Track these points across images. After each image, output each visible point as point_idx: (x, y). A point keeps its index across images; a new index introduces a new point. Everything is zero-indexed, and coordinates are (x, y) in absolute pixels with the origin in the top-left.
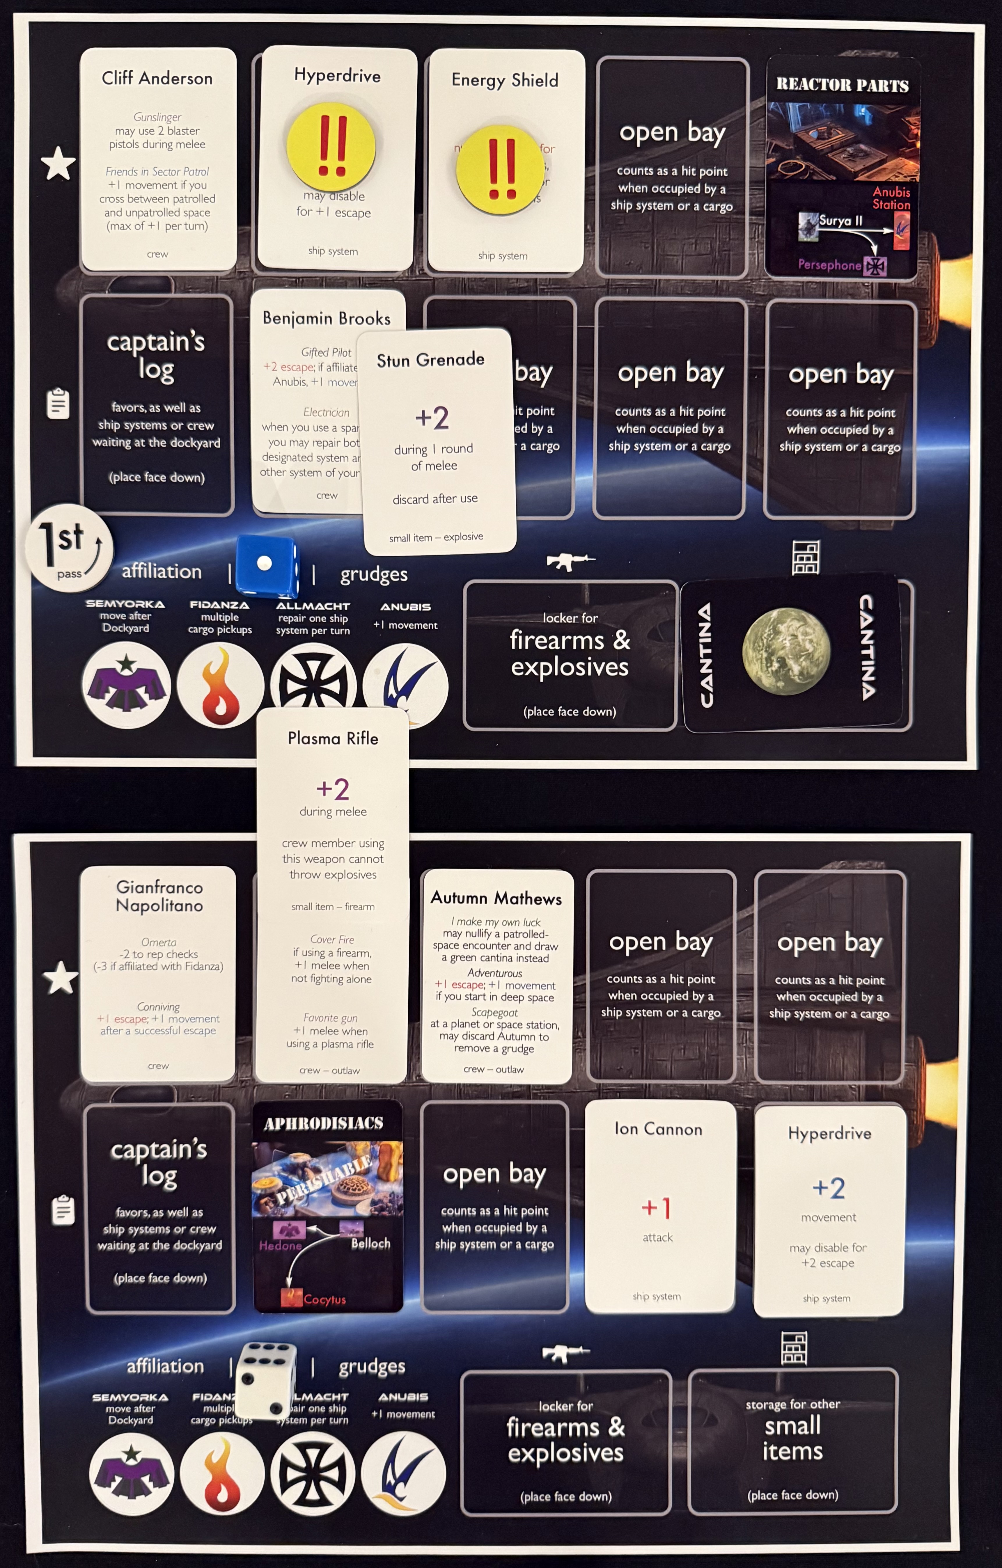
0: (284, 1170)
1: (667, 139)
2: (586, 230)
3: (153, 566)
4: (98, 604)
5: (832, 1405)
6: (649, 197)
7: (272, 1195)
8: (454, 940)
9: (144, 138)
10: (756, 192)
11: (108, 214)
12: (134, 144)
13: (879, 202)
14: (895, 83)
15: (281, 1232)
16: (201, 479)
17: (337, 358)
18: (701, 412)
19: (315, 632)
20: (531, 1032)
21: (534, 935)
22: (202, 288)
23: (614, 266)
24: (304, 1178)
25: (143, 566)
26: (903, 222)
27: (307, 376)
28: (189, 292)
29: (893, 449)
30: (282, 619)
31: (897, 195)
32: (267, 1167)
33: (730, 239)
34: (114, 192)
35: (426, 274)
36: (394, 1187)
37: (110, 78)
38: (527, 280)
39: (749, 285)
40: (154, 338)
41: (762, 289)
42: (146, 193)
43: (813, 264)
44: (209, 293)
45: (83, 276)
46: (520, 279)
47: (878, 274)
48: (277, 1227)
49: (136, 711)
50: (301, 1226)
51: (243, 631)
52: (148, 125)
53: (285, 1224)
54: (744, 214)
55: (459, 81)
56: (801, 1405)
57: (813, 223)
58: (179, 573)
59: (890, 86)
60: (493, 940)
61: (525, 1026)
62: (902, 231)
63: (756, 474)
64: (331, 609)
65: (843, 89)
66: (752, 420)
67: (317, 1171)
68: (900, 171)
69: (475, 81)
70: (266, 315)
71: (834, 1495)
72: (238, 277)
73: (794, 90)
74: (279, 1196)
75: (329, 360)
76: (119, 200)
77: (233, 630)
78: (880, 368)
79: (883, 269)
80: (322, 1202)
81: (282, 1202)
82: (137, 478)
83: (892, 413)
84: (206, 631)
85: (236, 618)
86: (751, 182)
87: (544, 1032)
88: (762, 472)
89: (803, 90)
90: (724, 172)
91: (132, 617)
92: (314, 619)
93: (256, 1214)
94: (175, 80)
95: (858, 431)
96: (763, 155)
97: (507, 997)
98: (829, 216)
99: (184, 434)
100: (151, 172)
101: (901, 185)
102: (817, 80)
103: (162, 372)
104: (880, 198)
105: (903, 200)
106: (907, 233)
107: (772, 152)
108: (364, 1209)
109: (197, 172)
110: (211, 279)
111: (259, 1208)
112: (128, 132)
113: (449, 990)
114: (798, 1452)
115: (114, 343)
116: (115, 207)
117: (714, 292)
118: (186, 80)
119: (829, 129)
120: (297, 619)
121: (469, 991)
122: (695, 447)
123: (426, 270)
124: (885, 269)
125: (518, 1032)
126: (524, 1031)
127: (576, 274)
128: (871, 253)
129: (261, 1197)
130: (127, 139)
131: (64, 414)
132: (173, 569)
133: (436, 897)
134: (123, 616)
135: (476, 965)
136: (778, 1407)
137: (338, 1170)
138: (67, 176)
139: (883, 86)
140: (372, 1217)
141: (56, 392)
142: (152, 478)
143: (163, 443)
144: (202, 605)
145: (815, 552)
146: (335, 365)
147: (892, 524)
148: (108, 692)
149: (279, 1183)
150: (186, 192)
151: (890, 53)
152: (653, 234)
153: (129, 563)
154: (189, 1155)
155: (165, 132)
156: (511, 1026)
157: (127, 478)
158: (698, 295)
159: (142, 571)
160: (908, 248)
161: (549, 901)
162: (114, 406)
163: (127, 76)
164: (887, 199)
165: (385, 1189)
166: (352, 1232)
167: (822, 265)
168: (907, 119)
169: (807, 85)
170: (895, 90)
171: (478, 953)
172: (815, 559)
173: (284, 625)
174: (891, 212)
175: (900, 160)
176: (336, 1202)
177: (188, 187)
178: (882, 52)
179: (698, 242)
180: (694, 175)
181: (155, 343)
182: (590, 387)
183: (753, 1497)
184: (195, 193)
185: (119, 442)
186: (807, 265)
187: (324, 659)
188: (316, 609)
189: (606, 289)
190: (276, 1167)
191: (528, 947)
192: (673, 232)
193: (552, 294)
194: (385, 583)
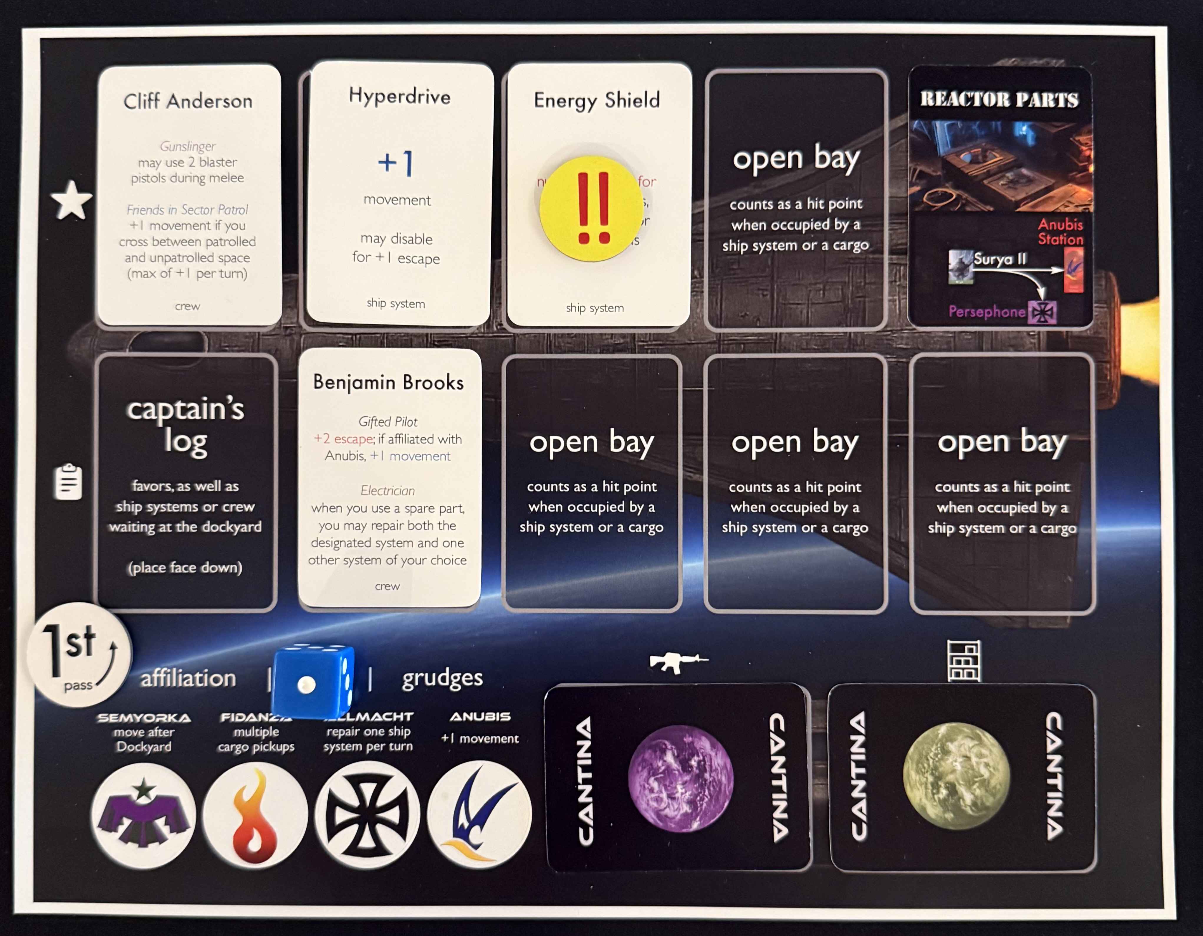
1: (790, 166)
2: (693, 277)
3: (177, 674)
4: (112, 718)
6: (768, 235)
9: (171, 170)
10: (897, 227)
11: (129, 259)
12: (160, 178)
13: (1046, 236)
14: (1061, 96)
16: (238, 568)
17: (401, 429)
18: (832, 488)
19: (370, 748)
22: (242, 346)
23: (727, 317)
25: (165, 672)
26: (1075, 260)
27: (367, 450)
28: (225, 351)
29: (1066, 530)
30: (331, 732)
31: (1067, 228)
33: (865, 284)
34: (137, 233)
35: (504, 329)
37: (133, 101)
38: (624, 336)
39: (889, 337)
40: (184, 405)
41: (904, 342)
42: (174, 235)
43: (967, 310)
44: (249, 351)
45: (99, 332)
46: (615, 334)
47: (1046, 321)
49: (153, 846)
51: (284, 748)
52: (178, 155)
54: (882, 253)
55: (544, 102)
57: (966, 262)
58: (209, 681)
59: (1056, 100)
62: (1075, 270)
63: (901, 560)
64: (390, 720)
65: (1000, 104)
66: (894, 497)
68: (1070, 199)
69: (561, 102)
70: (317, 379)
72: (283, 333)
73: (941, 107)
75: (391, 431)
76: (142, 243)
77: (272, 748)
78: (1050, 434)
79: (1051, 316)
82: (161, 569)
83: (1065, 488)
84: (239, 749)
85: (275, 733)
86: (891, 215)
88: (908, 558)
89: (952, 107)
90: (858, 204)
91: (152, 734)
92: (369, 732)
94: (209, 103)
95: (1023, 509)
96: (906, 182)
98: (986, 254)
99: (218, 518)
100: (180, 210)
101: (1072, 215)
102: (969, 94)
103: (193, 445)
104: (1048, 232)
105: (1074, 233)
106: (1080, 273)
107: (916, 179)
109: (234, 210)
110: (252, 335)
112: (154, 164)
115: (136, 411)
116: (137, 251)
117: (845, 347)
118: (221, 103)
119: (985, 151)
120: (349, 733)
122: (825, 529)
123: (506, 325)
124: (1055, 316)
127: (682, 329)
128: (1037, 297)
130: (152, 173)
131: (75, 494)
132: (201, 675)
134: (140, 733)
138: (81, 215)
139: (1047, 100)
141: (66, 468)
142: (180, 569)
143: (192, 528)
144: (235, 718)
145: (974, 654)
146: (398, 436)
147: (1068, 621)
148: (122, 824)
150: (221, 234)
151: (1054, 61)
152: (773, 278)
153: (149, 670)
155: (196, 163)
157: (150, 569)
158: (828, 351)
159: (165, 678)
160: (1081, 290)
162: (135, 484)
163: (153, 99)
164: (1055, 233)
167: (978, 312)
168: (1077, 138)
169: (958, 100)
170: (1061, 104)
172: (976, 663)
173: (334, 740)
174: (1061, 249)
175: (1070, 187)
177: (223, 227)
178: (1045, 60)
179: (827, 287)
180: (822, 208)
181: (184, 411)
182: (699, 459)
184: (232, 234)
185: (140, 528)
186: (960, 313)
187: (381, 781)
188: (372, 719)
189: (717, 346)
192: (797, 276)
193: (653, 352)
194: (455, 688)
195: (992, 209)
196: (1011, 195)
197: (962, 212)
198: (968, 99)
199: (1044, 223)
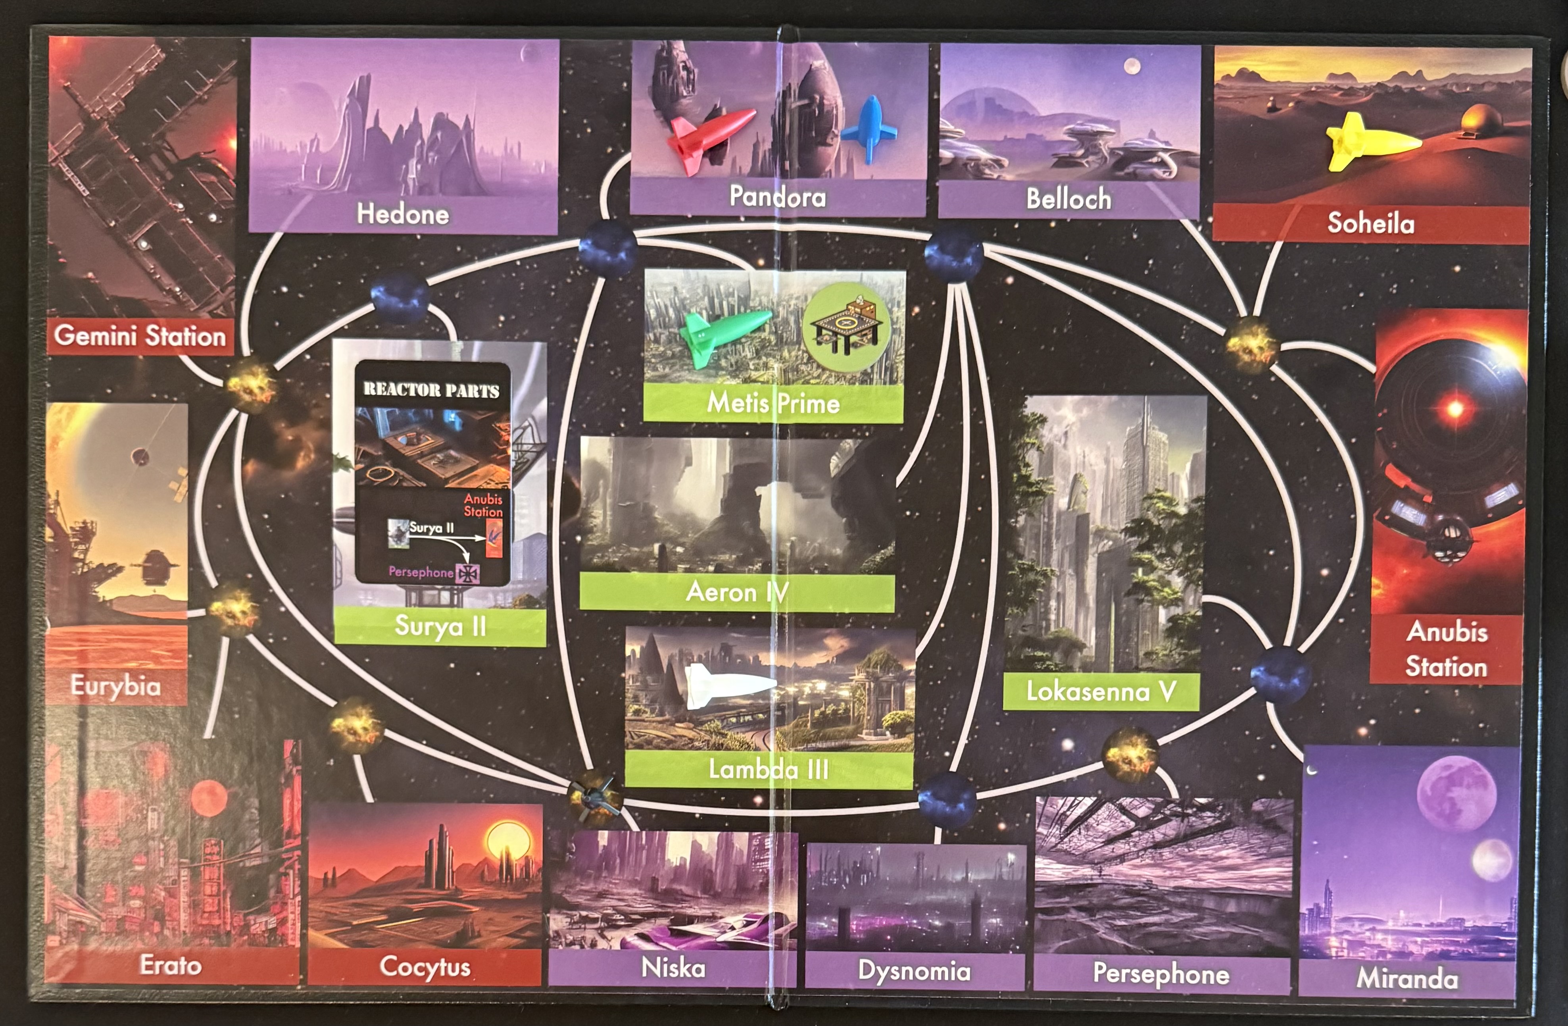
195: (425, 485)
196: (440, 473)
197: (399, 487)
198: (404, 389)
199: (469, 498)
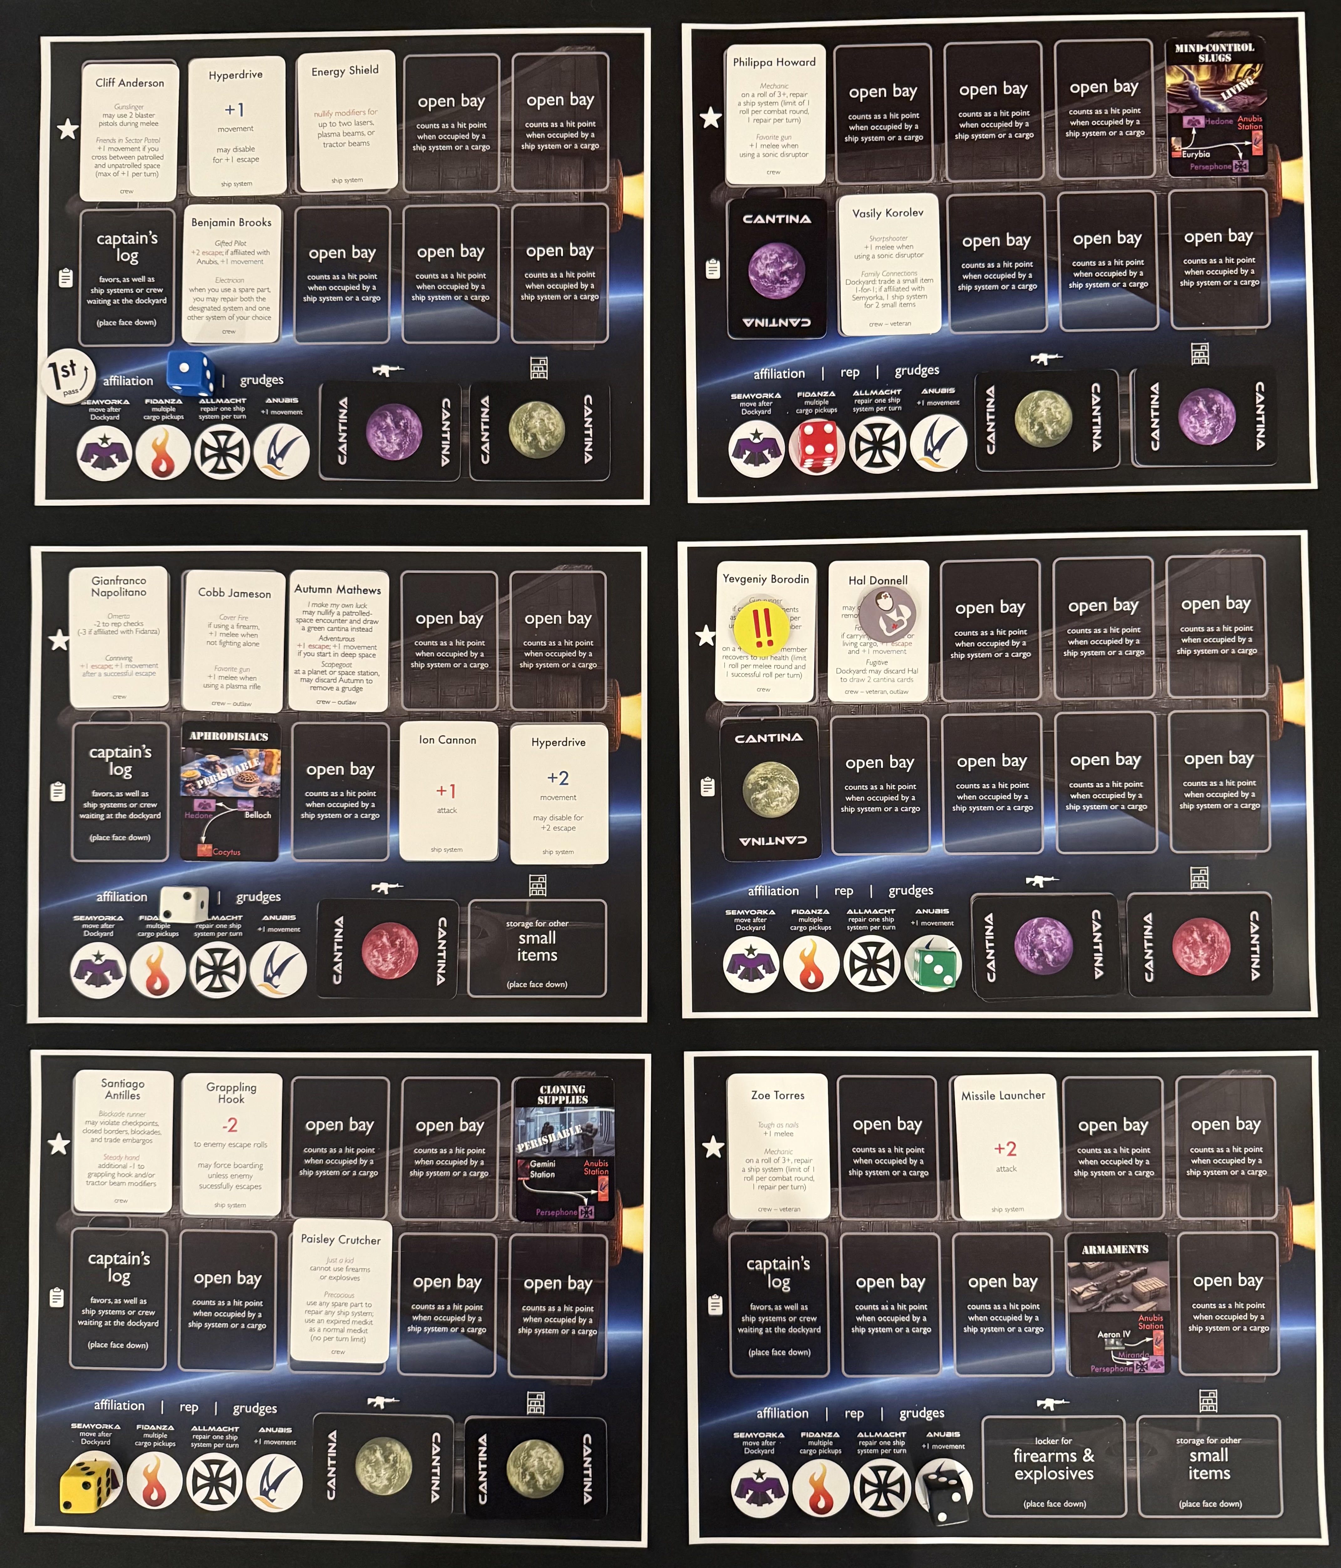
0: (202, 766)
1: (448, 105)
3: (123, 378)
4: (88, 402)
5: (564, 924)
6: (437, 142)
7: (194, 782)
8: (310, 617)
9: (121, 120)
11: (96, 166)
12: (114, 124)
15: (200, 806)
16: (154, 323)
17: (237, 247)
18: (471, 276)
19: (223, 417)
20: (361, 677)
21: (363, 614)
22: (156, 206)
23: (415, 185)
24: (215, 771)
25: (117, 378)
27: (218, 258)
28: (148, 208)
29: (594, 297)
30: (203, 409)
32: (191, 764)
33: (488, 167)
34: (102, 153)
35: (296, 194)
36: (274, 778)
37: (101, 84)
38: (360, 196)
39: (501, 196)
40: (126, 236)
41: (509, 198)
42: (121, 154)
44: (160, 208)
45: (81, 204)
48: (197, 802)
49: (110, 469)
50: (212, 802)
51: (179, 418)
52: (123, 112)
53: (202, 801)
55: (317, 73)
56: (543, 924)
58: (139, 382)
60: (335, 617)
61: (356, 674)
63: (506, 314)
64: (234, 402)
66: (503, 281)
67: (223, 767)
69: (326, 73)
70: (194, 221)
71: (565, 985)
72: (177, 202)
74: (198, 782)
75: (232, 248)
76: (104, 157)
77: (171, 417)
78: (586, 246)
80: (226, 787)
81: (200, 787)
82: (115, 323)
83: (593, 275)
84: (155, 418)
85: (174, 410)
86: (501, 131)
87: (369, 677)
88: (510, 313)
90: (485, 125)
91: (109, 410)
92: (223, 409)
93: (183, 794)
94: (141, 84)
95: (571, 286)
97: (345, 655)
99: (144, 296)
100: (125, 141)
103: (131, 257)
108: (254, 792)
109: (153, 140)
110: (162, 204)
111: (185, 790)
112: (111, 116)
113: (307, 650)
114: (541, 955)
115: (102, 240)
116: (101, 161)
117: (477, 200)
118: (148, 84)
120: (212, 409)
121: (320, 650)
122: (467, 298)
123: (297, 191)
125: (352, 677)
126: (356, 677)
127: (392, 191)
129: (187, 782)
130: (110, 120)
131: (69, 284)
132: (135, 379)
133: (298, 588)
134: (104, 410)
135: (325, 633)
136: (527, 925)
137: (237, 767)
138: (73, 137)
140: (260, 797)
141: (64, 271)
142: (124, 323)
143: (130, 301)
144: (153, 402)
145: (545, 365)
146: (236, 251)
147: (594, 346)
148: (93, 458)
149: (199, 774)
150: (146, 153)
152: (440, 165)
153: (106, 378)
154: (140, 756)
155: (134, 116)
156: (347, 673)
157: (108, 324)
158: (468, 203)
159: (116, 381)
161: (373, 591)
162: (101, 279)
163: (111, 82)
165: (268, 779)
166: (246, 807)
171: (326, 625)
172: (545, 369)
173: (204, 413)
176: (236, 787)
177: (147, 149)
179: (468, 169)
180: (465, 127)
181: (127, 239)
182: (400, 262)
183: (511, 986)
184: (151, 153)
185: (103, 301)
187: (229, 434)
188: (224, 402)
189: (410, 200)
190: (197, 764)
191: (358, 622)
192: (452, 163)
193: (376, 204)
194: (269, 385)
